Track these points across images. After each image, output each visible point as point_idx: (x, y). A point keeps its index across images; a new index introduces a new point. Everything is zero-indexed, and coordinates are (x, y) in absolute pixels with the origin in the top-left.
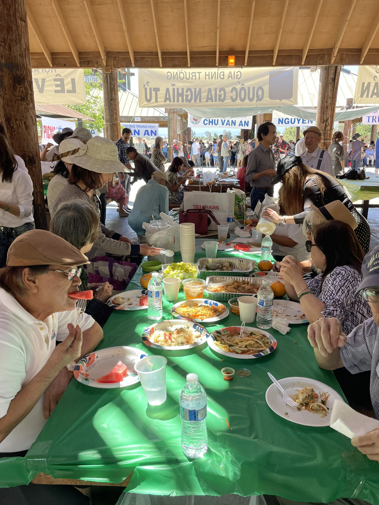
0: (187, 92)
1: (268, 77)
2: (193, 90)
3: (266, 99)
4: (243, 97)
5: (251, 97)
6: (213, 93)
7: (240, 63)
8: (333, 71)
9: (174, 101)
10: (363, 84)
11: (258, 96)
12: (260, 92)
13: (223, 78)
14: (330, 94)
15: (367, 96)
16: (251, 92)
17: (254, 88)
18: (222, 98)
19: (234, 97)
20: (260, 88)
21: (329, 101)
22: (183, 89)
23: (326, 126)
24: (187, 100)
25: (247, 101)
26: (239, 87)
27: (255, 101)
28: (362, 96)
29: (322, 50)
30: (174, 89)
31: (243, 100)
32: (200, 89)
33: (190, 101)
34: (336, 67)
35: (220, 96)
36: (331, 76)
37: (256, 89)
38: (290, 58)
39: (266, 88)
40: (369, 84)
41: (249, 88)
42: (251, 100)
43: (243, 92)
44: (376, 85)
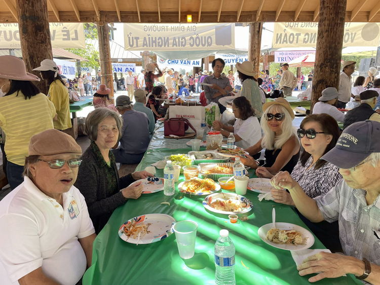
0: (158, 40)
1: (215, 30)
2: (163, 39)
3: (214, 45)
4: (198, 43)
5: (204, 43)
6: (177, 40)
7: (195, 20)
8: (258, 26)
9: (150, 46)
10: (278, 34)
11: (208, 43)
12: (209, 40)
13: (184, 31)
14: (256, 41)
15: (280, 43)
16: (203, 40)
17: (205, 37)
18: (184, 44)
19: (192, 43)
20: (209, 37)
21: (256, 46)
22: (156, 38)
23: (255, 63)
24: (159, 45)
25: (201, 46)
26: (195, 36)
27: (206, 46)
28: (277, 43)
29: (250, 12)
30: (149, 38)
31: (198, 45)
32: (168, 38)
33: (161, 46)
34: (260, 23)
35: (182, 42)
36: (257, 29)
37: (206, 38)
38: (229, 17)
39: (214, 38)
40: (281, 34)
41: (202, 37)
42: (203, 45)
43: (198, 40)
44: (286, 35)
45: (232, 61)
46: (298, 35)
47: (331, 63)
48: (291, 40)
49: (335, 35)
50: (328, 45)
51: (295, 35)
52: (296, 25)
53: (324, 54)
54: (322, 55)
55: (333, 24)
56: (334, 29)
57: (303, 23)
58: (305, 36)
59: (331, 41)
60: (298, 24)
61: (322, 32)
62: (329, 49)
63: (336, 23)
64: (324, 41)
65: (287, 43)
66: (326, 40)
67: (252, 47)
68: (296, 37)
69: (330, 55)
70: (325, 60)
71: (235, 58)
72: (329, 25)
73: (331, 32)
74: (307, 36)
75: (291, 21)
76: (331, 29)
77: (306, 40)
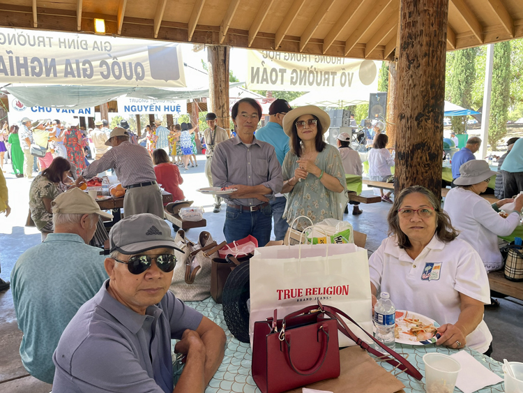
0: (32, 62)
1: (146, 54)
2: (42, 61)
3: (148, 77)
4: (117, 73)
5: (129, 74)
6: (74, 66)
7: (111, 30)
8: (222, 52)
9: (12, 74)
10: (253, 68)
11: (137, 74)
12: (139, 70)
13: (86, 49)
14: (222, 76)
16: (128, 68)
17: (130, 64)
18: (88, 73)
19: (105, 73)
20: (138, 64)
21: (223, 85)
22: (25, 59)
23: (223, 113)
24: (33, 73)
25: (123, 78)
26: (110, 61)
27: (134, 79)
29: (209, 27)
30: (11, 58)
31: (118, 77)
32: (53, 60)
33: (39, 74)
34: (225, 48)
35: (85, 70)
36: (222, 58)
37: (133, 66)
38: (175, 32)
39: (147, 65)
41: (124, 63)
42: (129, 78)
43: (116, 67)
44: (265, 70)
46: (283, 71)
48: (274, 79)
50: (429, 80)
51: (278, 71)
52: (278, 57)
53: (424, 97)
54: (420, 98)
56: (437, 51)
59: (434, 72)
61: (416, 56)
62: (431, 88)
63: (439, 42)
64: (421, 72)
66: (425, 72)
67: (216, 87)
69: (432, 99)
70: (425, 106)
72: (429, 44)
73: (433, 56)
74: (295, 74)
75: (270, 49)
77: (294, 80)
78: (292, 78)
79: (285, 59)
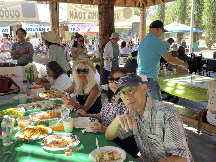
1: (21, 5)
3: (21, 17)
4: (7, 15)
5: (12, 15)
8: (55, 5)
10: (70, 12)
11: (16, 15)
12: (17, 13)
14: (55, 16)
15: (73, 18)
16: (12, 13)
17: (13, 11)
19: (2, 15)
20: (17, 11)
21: (56, 20)
23: (56, 32)
25: (10, 17)
26: (4, 9)
28: (70, 18)
31: (8, 17)
34: (57, 3)
36: (55, 7)
37: (15, 12)
39: (21, 11)
40: (73, 12)
41: (10, 11)
42: (13, 17)
43: (7, 12)
44: (76, 13)
45: (36, 29)
46: (84, 13)
47: (109, 33)
48: (80, 16)
49: (110, 15)
50: (106, 21)
51: (82, 13)
52: (82, 6)
53: (104, 27)
54: (103, 28)
55: (108, 8)
56: (108, 11)
57: (87, 5)
58: (89, 14)
59: (108, 18)
60: (83, 6)
61: (101, 12)
62: (107, 24)
63: (109, 7)
64: (103, 18)
65: (77, 18)
66: (104, 18)
67: (52, 20)
68: (83, 14)
69: (108, 28)
70: (105, 31)
71: (39, 28)
72: (105, 8)
73: (107, 13)
74: (90, 15)
75: (78, 3)
76: (107, 11)
77: (90, 17)
78: (89, 16)
79: (86, 7)
